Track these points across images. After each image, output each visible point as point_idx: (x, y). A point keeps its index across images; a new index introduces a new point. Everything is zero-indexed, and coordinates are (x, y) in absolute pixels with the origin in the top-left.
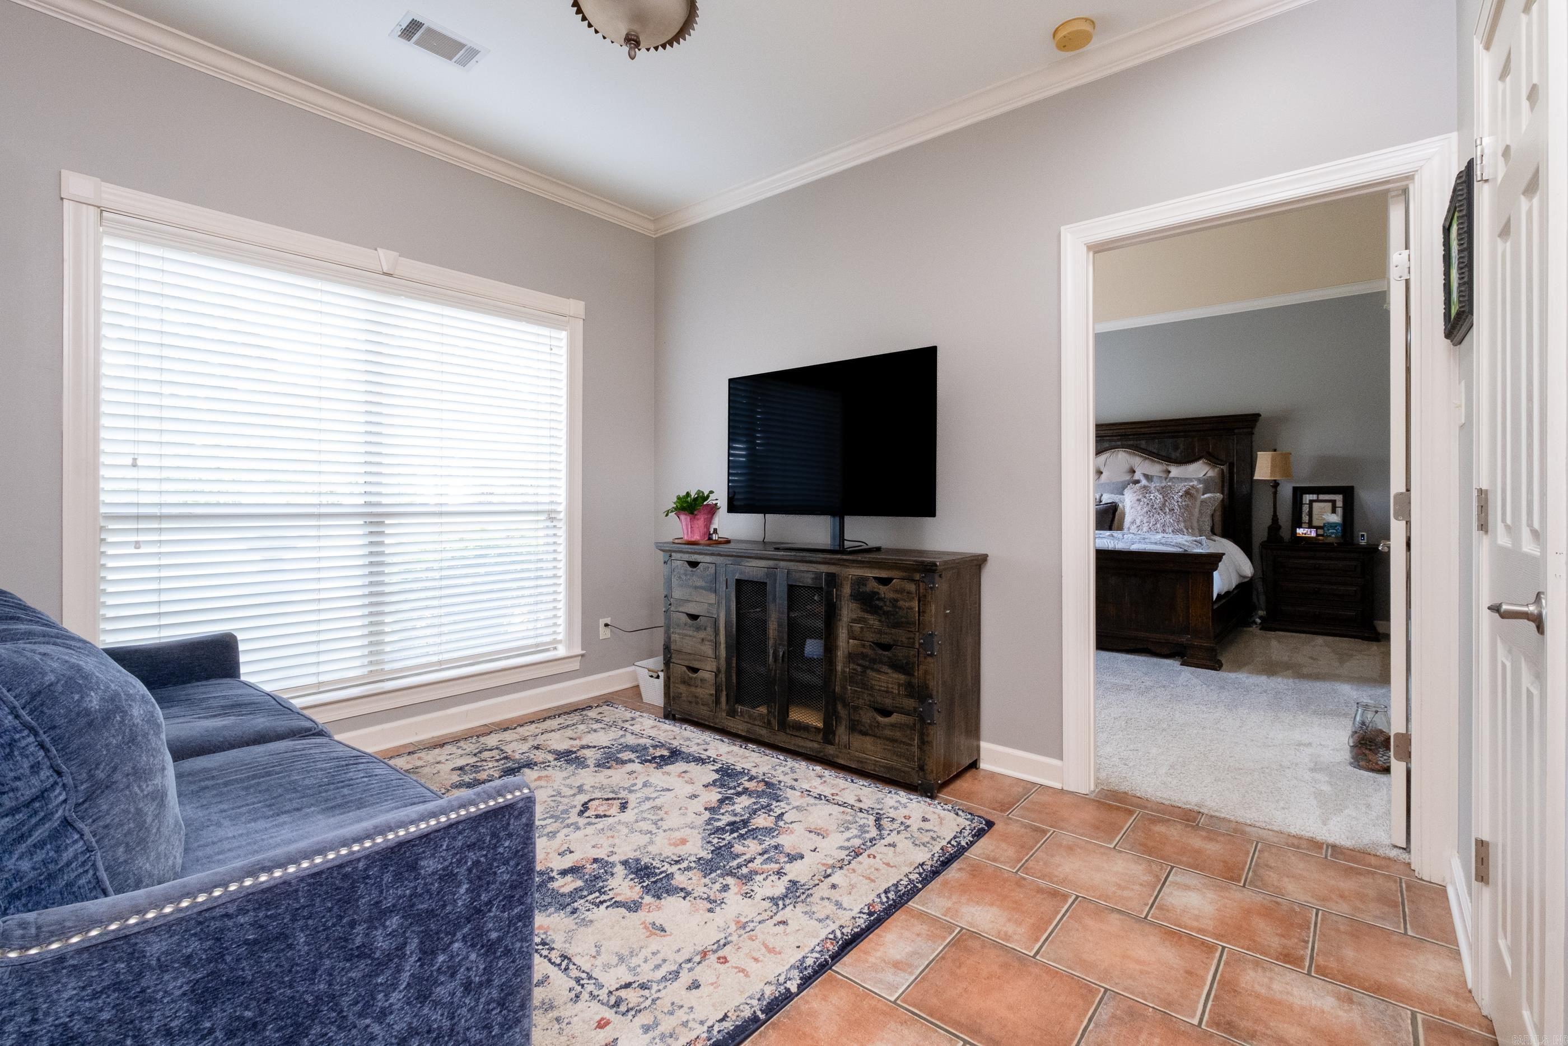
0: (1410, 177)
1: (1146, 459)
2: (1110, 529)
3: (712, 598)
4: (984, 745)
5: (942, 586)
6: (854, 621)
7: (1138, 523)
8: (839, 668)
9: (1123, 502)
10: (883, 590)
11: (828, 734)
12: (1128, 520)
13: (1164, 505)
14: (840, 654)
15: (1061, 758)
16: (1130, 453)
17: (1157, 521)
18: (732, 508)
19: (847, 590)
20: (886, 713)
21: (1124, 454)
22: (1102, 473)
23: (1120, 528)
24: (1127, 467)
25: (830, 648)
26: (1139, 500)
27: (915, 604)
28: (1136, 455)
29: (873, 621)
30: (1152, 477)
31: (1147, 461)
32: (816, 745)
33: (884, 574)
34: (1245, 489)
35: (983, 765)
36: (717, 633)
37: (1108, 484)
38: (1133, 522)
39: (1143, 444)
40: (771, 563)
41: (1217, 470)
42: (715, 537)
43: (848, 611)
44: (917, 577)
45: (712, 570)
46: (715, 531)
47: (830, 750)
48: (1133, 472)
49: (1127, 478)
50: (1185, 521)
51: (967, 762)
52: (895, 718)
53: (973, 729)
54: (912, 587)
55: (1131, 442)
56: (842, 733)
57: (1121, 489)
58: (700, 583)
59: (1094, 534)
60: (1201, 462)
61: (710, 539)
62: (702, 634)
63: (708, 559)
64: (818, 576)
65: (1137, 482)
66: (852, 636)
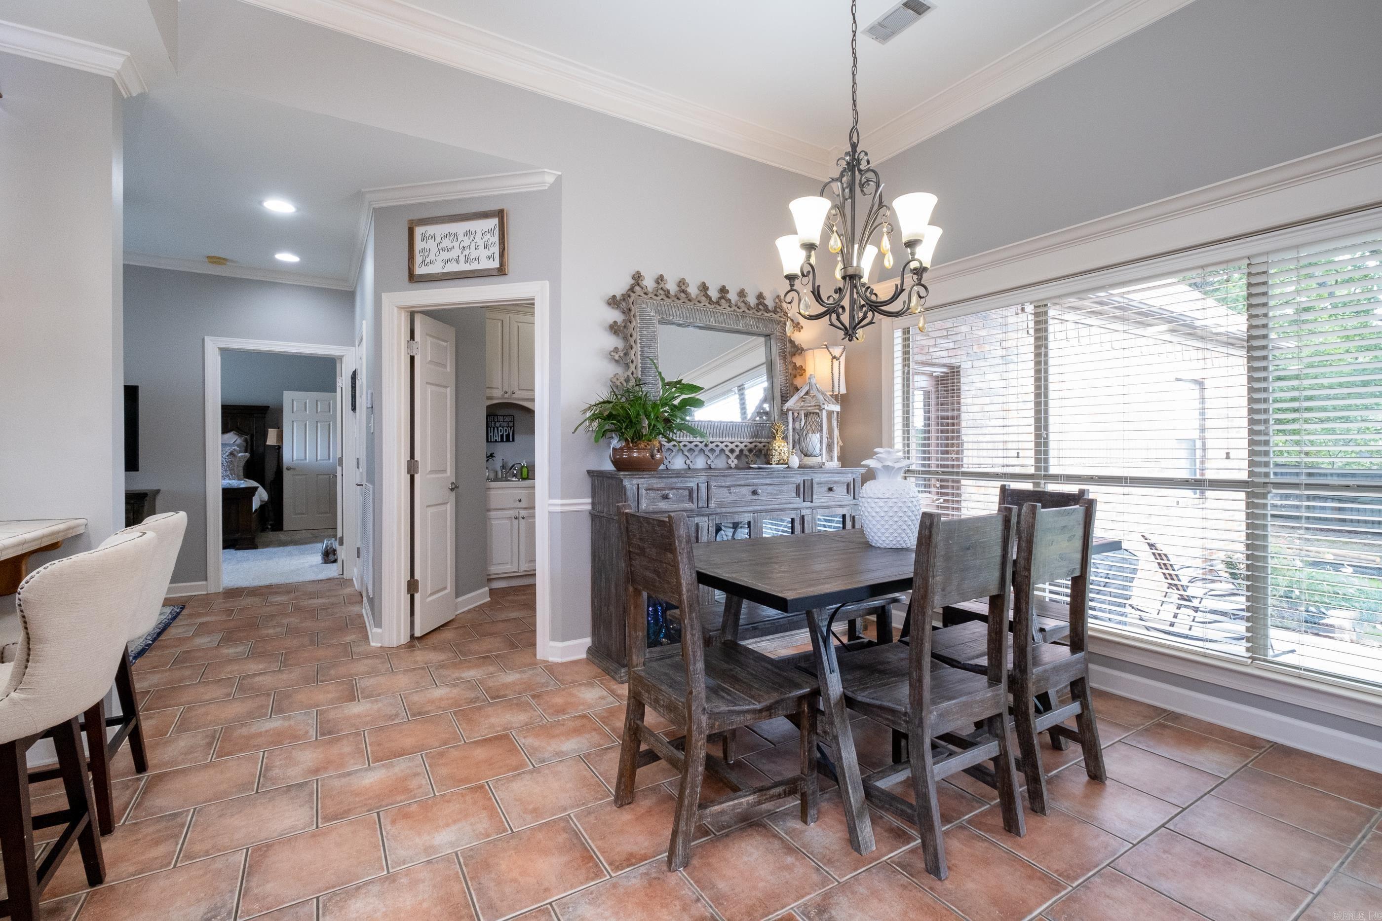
0: (343, 356)
34: (261, 450)
41: (243, 438)
50: (230, 470)
60: (232, 433)
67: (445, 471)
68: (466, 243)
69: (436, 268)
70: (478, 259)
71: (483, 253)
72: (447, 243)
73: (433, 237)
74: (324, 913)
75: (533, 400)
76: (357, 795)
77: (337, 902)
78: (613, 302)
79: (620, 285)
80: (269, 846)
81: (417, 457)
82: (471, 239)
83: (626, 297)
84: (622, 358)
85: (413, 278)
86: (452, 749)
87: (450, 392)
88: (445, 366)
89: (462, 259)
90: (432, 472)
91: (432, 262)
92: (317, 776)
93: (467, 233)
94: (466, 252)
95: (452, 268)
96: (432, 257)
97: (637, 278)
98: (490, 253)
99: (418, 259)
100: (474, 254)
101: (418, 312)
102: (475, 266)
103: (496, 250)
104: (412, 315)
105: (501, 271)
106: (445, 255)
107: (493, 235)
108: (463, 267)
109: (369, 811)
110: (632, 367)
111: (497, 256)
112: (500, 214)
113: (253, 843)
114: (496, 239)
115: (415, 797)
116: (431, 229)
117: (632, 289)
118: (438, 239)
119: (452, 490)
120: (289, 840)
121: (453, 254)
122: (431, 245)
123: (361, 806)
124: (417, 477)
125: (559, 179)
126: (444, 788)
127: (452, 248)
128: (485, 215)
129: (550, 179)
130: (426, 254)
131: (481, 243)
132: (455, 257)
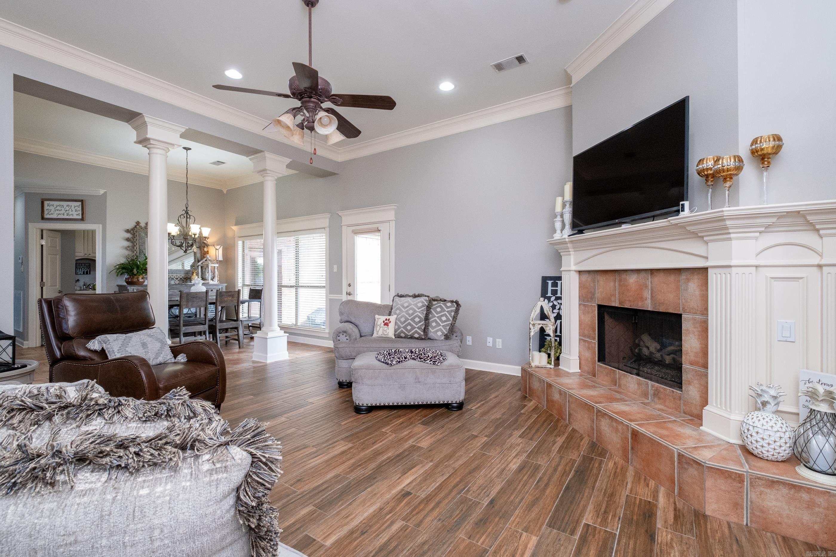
67: (56, 286)
68: (67, 208)
69: (54, 216)
70: (72, 215)
71: (75, 213)
72: (58, 208)
73: (53, 205)
75: (95, 257)
78: (128, 231)
79: (131, 225)
81: (44, 280)
82: (70, 208)
83: (133, 229)
84: (132, 249)
85: (43, 218)
87: (58, 257)
88: (56, 247)
89: (65, 214)
90: (51, 286)
91: (52, 214)
93: (68, 206)
94: (67, 212)
95: (60, 217)
96: (52, 212)
97: (138, 223)
98: (78, 213)
99: (46, 212)
100: (71, 213)
101: (45, 230)
102: (71, 217)
103: (80, 212)
104: (42, 231)
105: (82, 219)
106: (58, 212)
107: (79, 207)
108: (66, 217)
110: (135, 252)
111: (81, 215)
112: (82, 201)
114: (80, 209)
116: (52, 203)
117: (136, 227)
118: (55, 206)
119: (59, 293)
121: (63, 212)
122: (51, 208)
124: (44, 288)
125: (105, 193)
127: (61, 210)
128: (76, 201)
129: (102, 192)
130: (50, 211)
131: (74, 210)
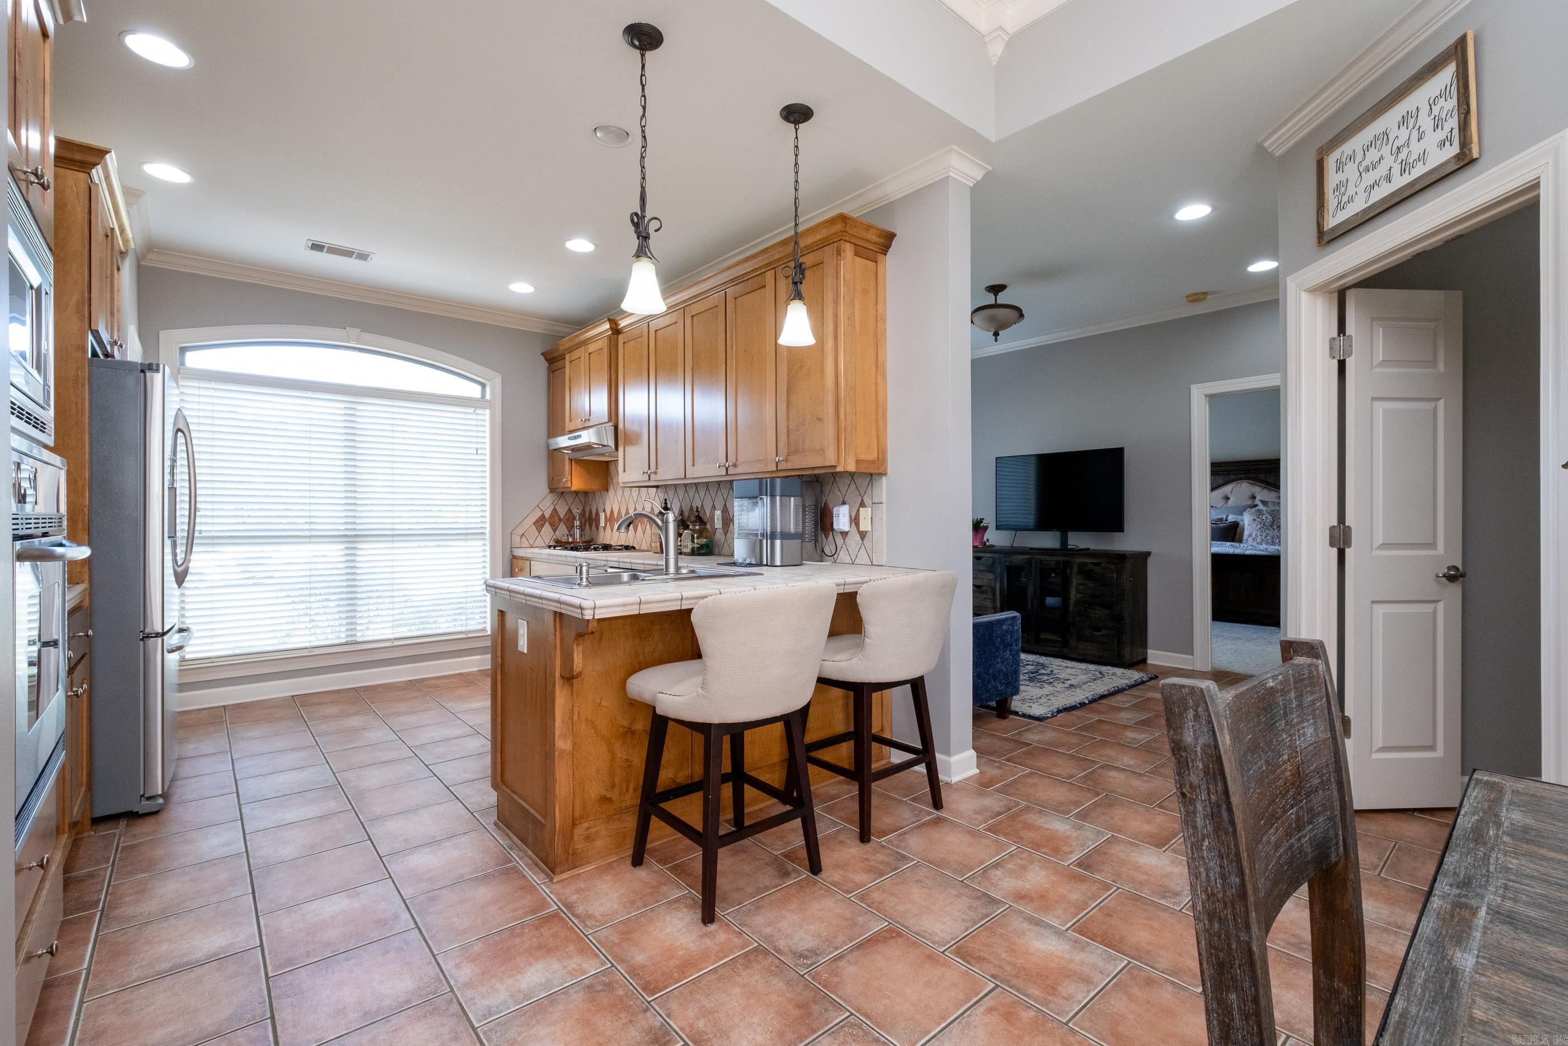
1: (1264, 488)
2: (1233, 541)
3: (991, 576)
4: (1149, 651)
5: (1128, 566)
6: (1079, 585)
7: (1254, 535)
8: (1071, 608)
9: (1243, 521)
10: (1096, 569)
11: (1065, 643)
12: (1246, 533)
13: (1273, 523)
14: (1072, 601)
15: (1192, 654)
16: (1252, 484)
17: (1267, 535)
18: (998, 528)
19: (1075, 569)
20: (1099, 630)
21: (1247, 484)
22: (1229, 498)
23: (1240, 541)
24: (1249, 494)
25: (1066, 599)
26: (1254, 520)
27: (1115, 575)
28: (1257, 485)
29: (1090, 584)
30: (1267, 502)
31: (1265, 490)
32: (1057, 649)
33: (1096, 561)
35: (1149, 662)
36: (994, 594)
37: (1233, 507)
38: (1250, 535)
39: (1262, 476)
40: (1029, 556)
42: (987, 544)
43: (1076, 580)
44: (1115, 562)
45: (990, 561)
46: (988, 540)
47: (1066, 651)
48: (1254, 497)
49: (1249, 502)
51: (1140, 658)
52: (1104, 632)
53: (1144, 644)
54: (1113, 567)
55: (1252, 476)
56: (1073, 642)
57: (1241, 511)
58: (983, 568)
59: (1211, 544)
61: (985, 544)
62: (985, 596)
63: (988, 555)
64: (1058, 563)
65: (1256, 506)
66: (1078, 591)
67: (1432, 545)
68: (1403, 138)
69: (1356, 207)
70: (1422, 157)
71: (1432, 141)
72: (1373, 155)
73: (1351, 158)
74: (830, 1034)
76: (1012, 951)
77: (852, 1035)
80: (899, 935)
81: (1350, 520)
82: (1411, 127)
85: (1324, 238)
86: (1170, 988)
87: (1444, 407)
88: (1429, 364)
89: (1396, 170)
90: (1385, 546)
91: (1351, 200)
92: (1013, 902)
93: (1404, 120)
94: (1404, 154)
95: (1382, 193)
96: (1351, 191)
98: (1443, 136)
99: (1331, 201)
100: (1416, 151)
101: (1349, 287)
102: (1419, 171)
103: (1453, 122)
104: (1340, 295)
105: (1464, 159)
106: (1369, 178)
107: (1447, 98)
108: (1399, 182)
109: (993, 976)
111: (1455, 134)
112: (1459, 50)
113: (897, 922)
114: (1452, 103)
115: (1045, 1004)
116: (1349, 146)
118: (1360, 156)
119: (1451, 579)
120: (914, 943)
121: (1382, 170)
122: (1351, 171)
123: (995, 965)
124: (1349, 553)
126: (1087, 1024)
127: (1381, 158)
128: (1433, 68)
130: (1343, 190)
131: (1428, 125)
132: (1385, 173)
